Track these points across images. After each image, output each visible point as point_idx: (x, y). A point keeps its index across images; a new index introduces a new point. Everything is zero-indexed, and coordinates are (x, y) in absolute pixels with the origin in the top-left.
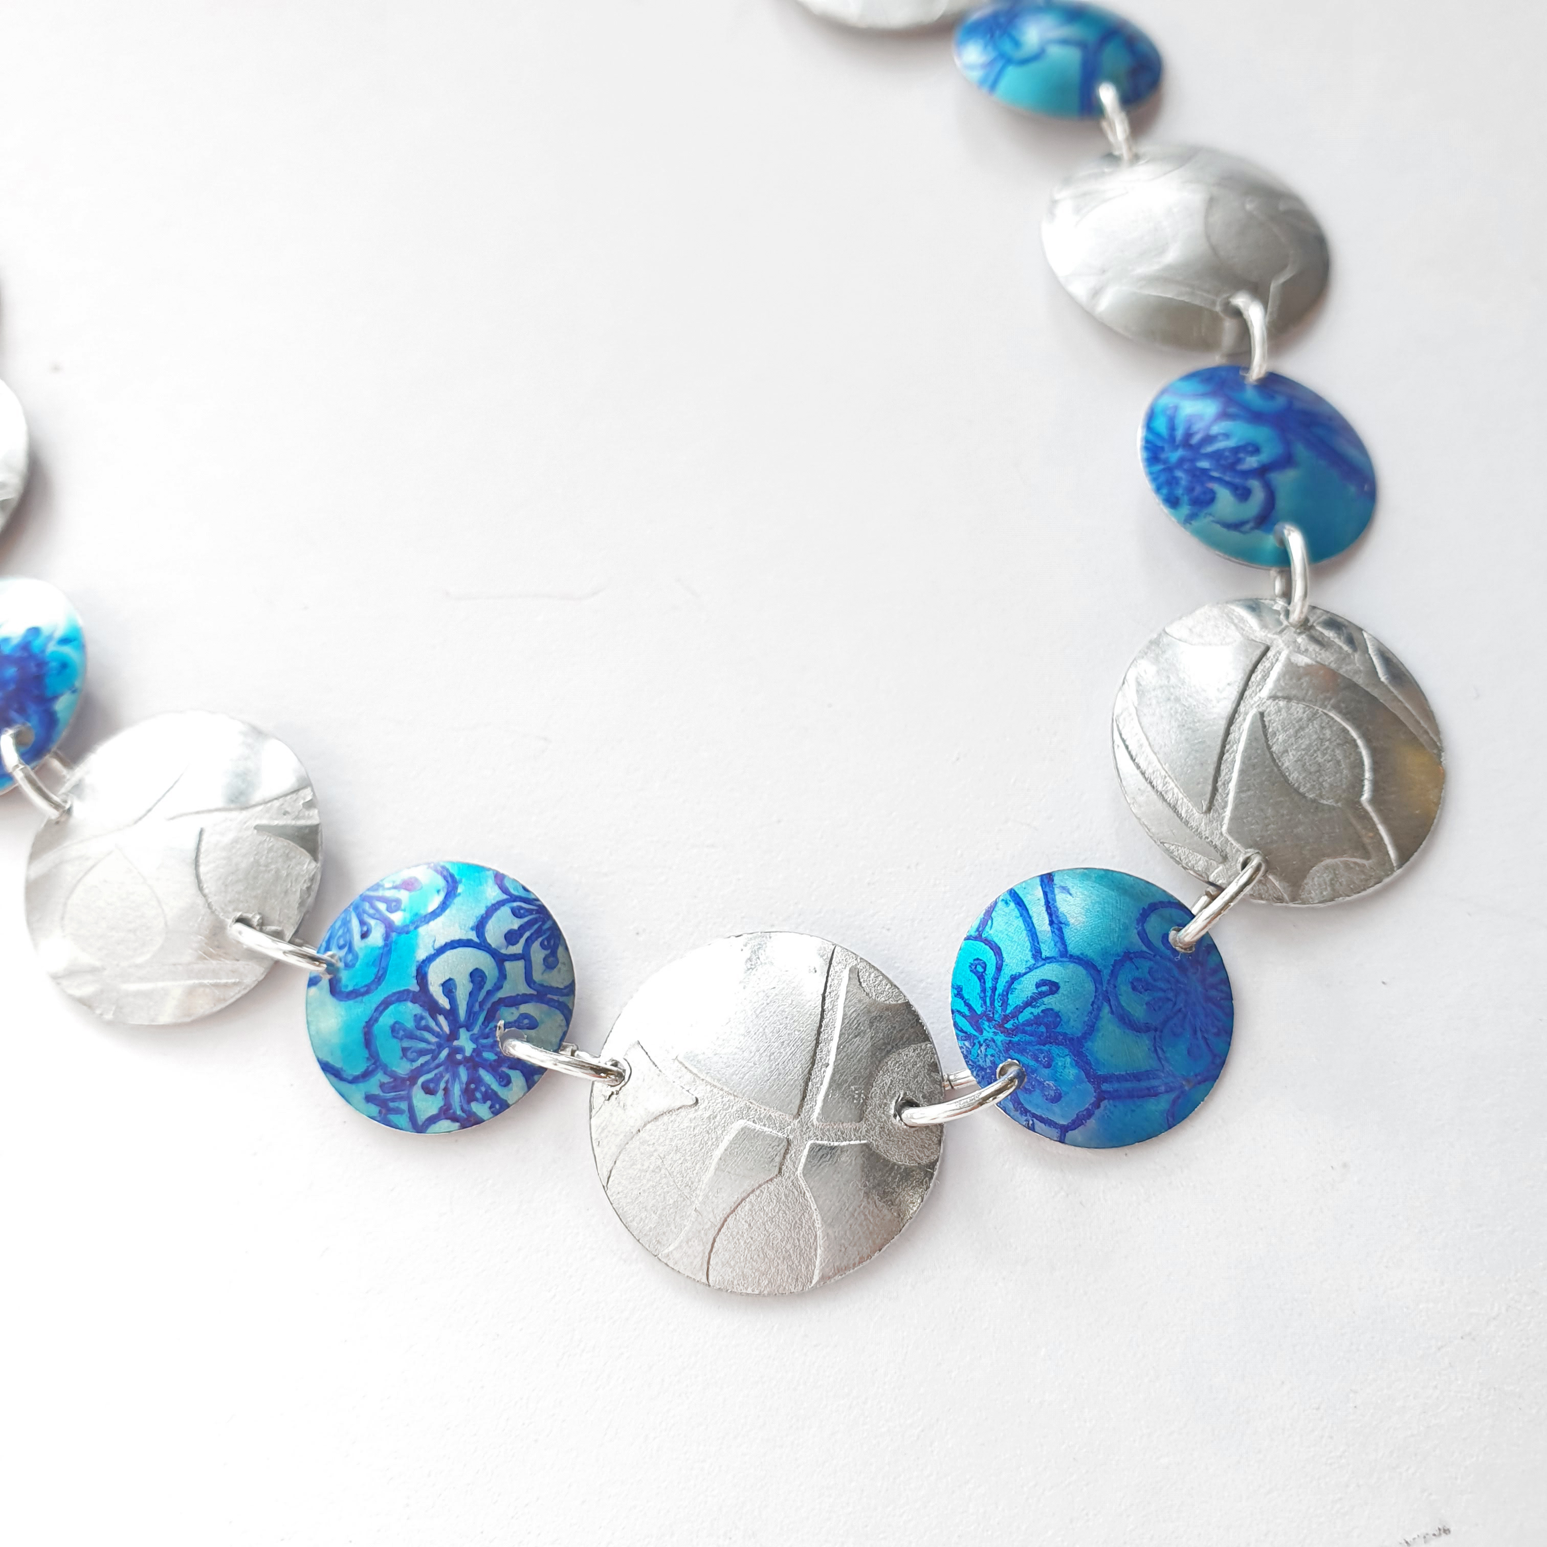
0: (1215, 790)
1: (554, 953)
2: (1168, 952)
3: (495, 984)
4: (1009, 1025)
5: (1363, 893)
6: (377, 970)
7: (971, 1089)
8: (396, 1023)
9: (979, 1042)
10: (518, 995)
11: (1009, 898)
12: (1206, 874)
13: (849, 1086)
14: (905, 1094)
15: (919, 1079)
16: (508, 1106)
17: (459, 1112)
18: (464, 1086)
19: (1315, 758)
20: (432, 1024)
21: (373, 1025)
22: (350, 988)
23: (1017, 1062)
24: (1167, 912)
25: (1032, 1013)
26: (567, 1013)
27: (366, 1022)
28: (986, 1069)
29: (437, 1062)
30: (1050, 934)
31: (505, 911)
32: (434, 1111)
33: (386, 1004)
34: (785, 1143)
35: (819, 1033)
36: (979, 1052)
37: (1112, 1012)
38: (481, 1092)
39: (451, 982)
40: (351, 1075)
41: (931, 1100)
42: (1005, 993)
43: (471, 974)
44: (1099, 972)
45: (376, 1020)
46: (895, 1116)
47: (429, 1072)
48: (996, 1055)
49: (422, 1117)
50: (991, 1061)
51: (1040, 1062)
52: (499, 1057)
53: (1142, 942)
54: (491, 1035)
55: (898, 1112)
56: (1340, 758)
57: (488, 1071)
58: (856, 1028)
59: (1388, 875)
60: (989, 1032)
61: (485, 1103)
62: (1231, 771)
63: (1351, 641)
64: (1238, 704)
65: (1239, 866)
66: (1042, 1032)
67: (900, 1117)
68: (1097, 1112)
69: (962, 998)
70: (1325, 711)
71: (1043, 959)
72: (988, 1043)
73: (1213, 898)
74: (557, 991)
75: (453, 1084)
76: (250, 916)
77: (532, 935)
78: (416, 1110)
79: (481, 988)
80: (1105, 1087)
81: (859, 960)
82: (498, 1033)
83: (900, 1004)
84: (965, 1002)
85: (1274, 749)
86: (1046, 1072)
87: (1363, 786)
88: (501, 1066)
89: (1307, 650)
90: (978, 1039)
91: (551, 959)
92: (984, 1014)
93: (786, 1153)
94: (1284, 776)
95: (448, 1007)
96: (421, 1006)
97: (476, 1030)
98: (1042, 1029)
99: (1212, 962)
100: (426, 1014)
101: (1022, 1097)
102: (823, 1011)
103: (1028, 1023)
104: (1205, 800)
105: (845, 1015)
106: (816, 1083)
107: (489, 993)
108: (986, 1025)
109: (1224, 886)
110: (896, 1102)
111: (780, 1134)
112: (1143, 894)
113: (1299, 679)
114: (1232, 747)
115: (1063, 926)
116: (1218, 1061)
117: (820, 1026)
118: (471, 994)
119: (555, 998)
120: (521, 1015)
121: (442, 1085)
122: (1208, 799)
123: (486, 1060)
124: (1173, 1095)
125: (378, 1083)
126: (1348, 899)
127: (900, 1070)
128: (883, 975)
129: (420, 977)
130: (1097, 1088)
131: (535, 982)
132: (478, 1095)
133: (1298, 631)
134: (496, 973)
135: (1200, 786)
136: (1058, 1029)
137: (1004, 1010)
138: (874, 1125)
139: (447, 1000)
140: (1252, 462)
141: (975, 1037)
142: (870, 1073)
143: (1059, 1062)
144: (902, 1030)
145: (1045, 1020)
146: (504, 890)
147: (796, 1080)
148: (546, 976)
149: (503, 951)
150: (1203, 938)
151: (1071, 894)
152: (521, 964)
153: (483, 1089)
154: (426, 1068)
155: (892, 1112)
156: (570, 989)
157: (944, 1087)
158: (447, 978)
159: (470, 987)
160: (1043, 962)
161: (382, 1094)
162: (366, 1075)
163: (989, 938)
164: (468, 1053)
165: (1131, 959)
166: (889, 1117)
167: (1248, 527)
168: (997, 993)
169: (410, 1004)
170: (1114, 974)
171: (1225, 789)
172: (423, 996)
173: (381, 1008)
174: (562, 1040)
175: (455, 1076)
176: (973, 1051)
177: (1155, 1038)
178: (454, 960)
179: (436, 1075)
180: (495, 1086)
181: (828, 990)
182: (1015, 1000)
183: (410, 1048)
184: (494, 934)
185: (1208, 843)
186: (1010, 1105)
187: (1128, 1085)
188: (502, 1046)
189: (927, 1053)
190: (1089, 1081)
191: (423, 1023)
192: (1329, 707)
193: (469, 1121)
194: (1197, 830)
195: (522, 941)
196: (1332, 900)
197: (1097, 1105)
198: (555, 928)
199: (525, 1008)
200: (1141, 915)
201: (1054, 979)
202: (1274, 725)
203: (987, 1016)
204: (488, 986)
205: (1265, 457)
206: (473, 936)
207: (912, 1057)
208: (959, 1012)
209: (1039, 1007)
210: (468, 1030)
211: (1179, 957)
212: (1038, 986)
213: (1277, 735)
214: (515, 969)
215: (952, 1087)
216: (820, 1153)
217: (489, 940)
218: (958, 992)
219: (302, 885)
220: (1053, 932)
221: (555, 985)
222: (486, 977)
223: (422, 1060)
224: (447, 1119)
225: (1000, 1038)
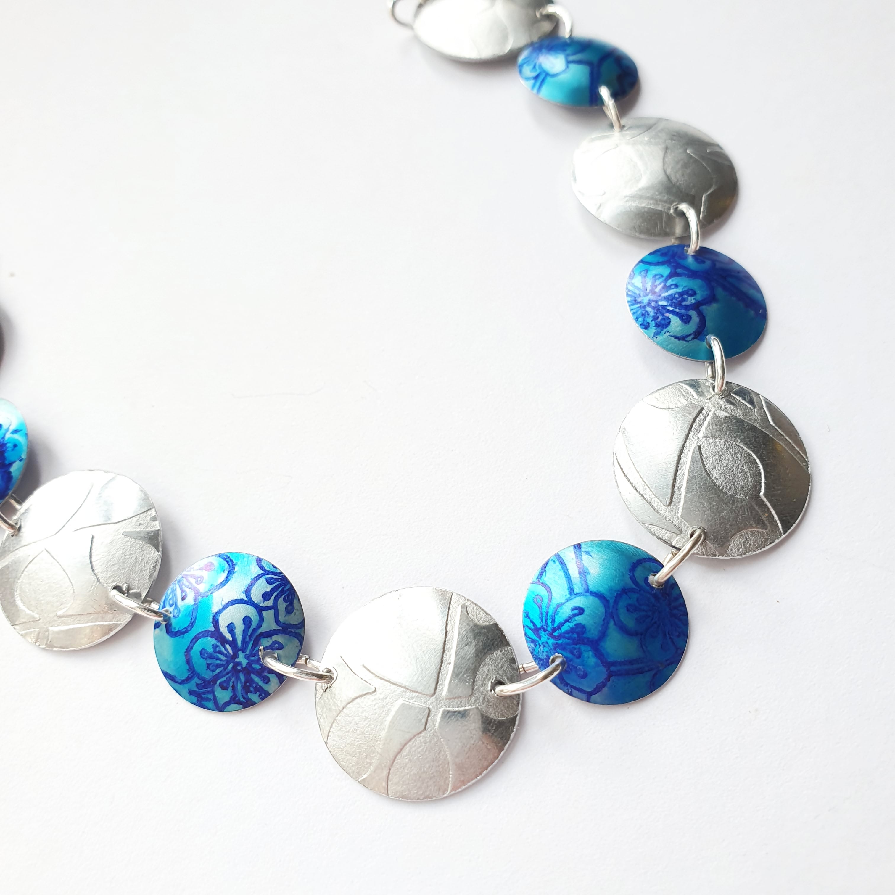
0: (673, 492)
1: (291, 604)
2: (648, 588)
3: (257, 625)
4: (556, 634)
5: (763, 549)
6: (191, 618)
7: (536, 672)
8: (203, 649)
9: (539, 644)
10: (271, 630)
11: (555, 559)
12: (670, 541)
13: (463, 675)
14: (496, 677)
15: (505, 668)
16: (269, 694)
17: (241, 699)
18: (243, 684)
19: (732, 471)
20: (223, 649)
21: (190, 651)
22: (177, 630)
23: (561, 655)
24: (647, 565)
25: (569, 626)
26: (300, 638)
27: (186, 649)
28: (543, 660)
29: (227, 671)
30: (579, 579)
31: (263, 580)
32: (227, 699)
33: (196, 638)
34: (427, 711)
35: (444, 645)
36: (539, 649)
37: (615, 624)
38: (253, 687)
39: (232, 625)
40: (180, 679)
41: (513, 680)
42: (553, 615)
43: (244, 620)
44: (607, 601)
45: (192, 648)
46: (491, 691)
47: (222, 677)
48: (549, 651)
49: (221, 702)
50: (546, 655)
51: (574, 655)
52: (262, 667)
53: (633, 583)
54: (257, 655)
55: (493, 688)
56: (747, 470)
57: (256, 675)
58: (466, 640)
59: (778, 538)
60: (544, 638)
61: (256, 693)
62: (682, 481)
63: (751, 402)
64: (685, 442)
65: (689, 536)
66: (575, 637)
67: (494, 691)
68: (609, 684)
69: (529, 618)
70: (737, 443)
71: (575, 594)
72: (544, 644)
73: (674, 555)
74: (293, 627)
75: (237, 684)
76: (121, 585)
77: (278, 594)
78: (218, 699)
79: (250, 627)
80: (612, 668)
81: (467, 600)
82: (260, 653)
83: (491, 625)
84: (531, 621)
85: (707, 467)
86: (578, 661)
87: (761, 486)
88: (263, 672)
89: (726, 408)
90: (538, 642)
91: (290, 608)
92: (542, 627)
93: (428, 716)
94: (714, 483)
95: (231, 639)
96: (216, 639)
97: (248, 652)
98: (575, 635)
99: (675, 593)
100: (219, 644)
101: (565, 676)
102: (446, 632)
103: (567, 632)
104: (668, 498)
105: (459, 633)
106: (444, 674)
107: (254, 630)
108: (542, 633)
109: (681, 548)
110: (491, 683)
111: (424, 705)
112: (633, 555)
113: (721, 425)
114: (682, 467)
115: (586, 574)
116: (679, 652)
117: (445, 641)
118: (244, 631)
119: (293, 630)
120: (273, 642)
121: (231, 684)
122: (669, 498)
123: (254, 669)
124: (653, 673)
125: (195, 684)
126: (755, 553)
127: (493, 664)
128: (481, 608)
129: (214, 623)
130: (608, 669)
131: (280, 622)
132: (252, 689)
133: (721, 397)
134: (258, 618)
135: (664, 490)
136: (584, 635)
137: (553, 625)
138: (479, 697)
139: (230, 636)
140: (691, 300)
141: (537, 641)
142: (475, 666)
143: (585, 654)
144: (493, 639)
145: (577, 630)
146: (262, 568)
147: (432, 673)
148: (287, 618)
149: (261, 605)
150: (668, 580)
151: (591, 556)
152: (272, 612)
153: (254, 685)
154: (221, 675)
155: (489, 688)
156: (302, 624)
157: (520, 672)
158: (230, 622)
159: (243, 627)
160: (575, 596)
161: (197, 690)
162: (188, 680)
163: (544, 582)
164: (244, 665)
165: (626, 593)
166: (487, 692)
167: (690, 338)
168: (549, 615)
169: (210, 638)
170: (616, 602)
171: (679, 491)
172: (217, 634)
173: (194, 641)
174: (298, 654)
175: (238, 678)
176: (536, 649)
177: (641, 639)
178: (234, 611)
179: (227, 678)
180: (261, 683)
181: (449, 619)
182: (559, 619)
183: (211, 664)
184: (256, 596)
185: (670, 523)
186: (558, 681)
187: (626, 667)
188: (263, 661)
189: (508, 653)
190: (603, 666)
191: (218, 649)
192: (739, 441)
193: (247, 704)
194: (664, 516)
195: (273, 598)
196: (745, 554)
197: (608, 679)
198: (292, 589)
199: (275, 638)
200: (632, 566)
201: (582, 606)
202: (707, 453)
203: (544, 629)
204: (254, 625)
205: (699, 297)
206: (244, 597)
207: (500, 655)
208: (528, 627)
209: (573, 622)
210: (243, 652)
211: (654, 591)
212: (573, 610)
213: (709, 458)
214: (268, 615)
215: (525, 671)
216: (449, 715)
217: (253, 599)
218: (527, 616)
219: (150, 566)
220: (580, 578)
221: (292, 623)
222: (252, 621)
223: (218, 671)
224: (235, 703)
225: (551, 641)
